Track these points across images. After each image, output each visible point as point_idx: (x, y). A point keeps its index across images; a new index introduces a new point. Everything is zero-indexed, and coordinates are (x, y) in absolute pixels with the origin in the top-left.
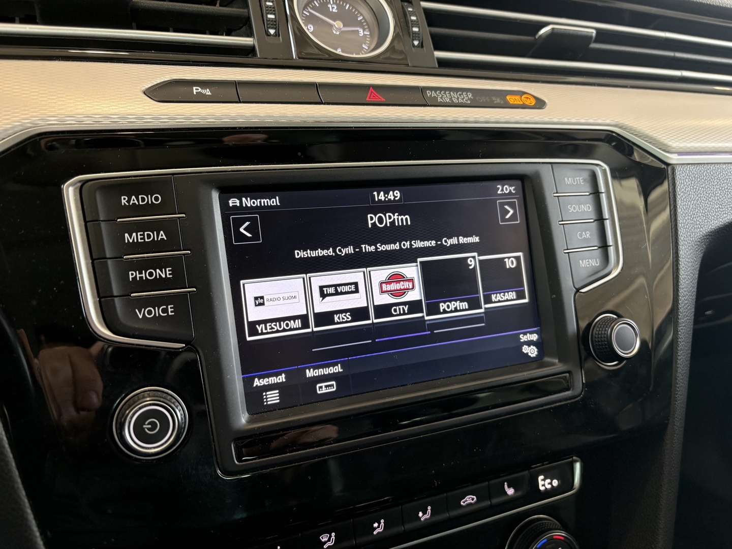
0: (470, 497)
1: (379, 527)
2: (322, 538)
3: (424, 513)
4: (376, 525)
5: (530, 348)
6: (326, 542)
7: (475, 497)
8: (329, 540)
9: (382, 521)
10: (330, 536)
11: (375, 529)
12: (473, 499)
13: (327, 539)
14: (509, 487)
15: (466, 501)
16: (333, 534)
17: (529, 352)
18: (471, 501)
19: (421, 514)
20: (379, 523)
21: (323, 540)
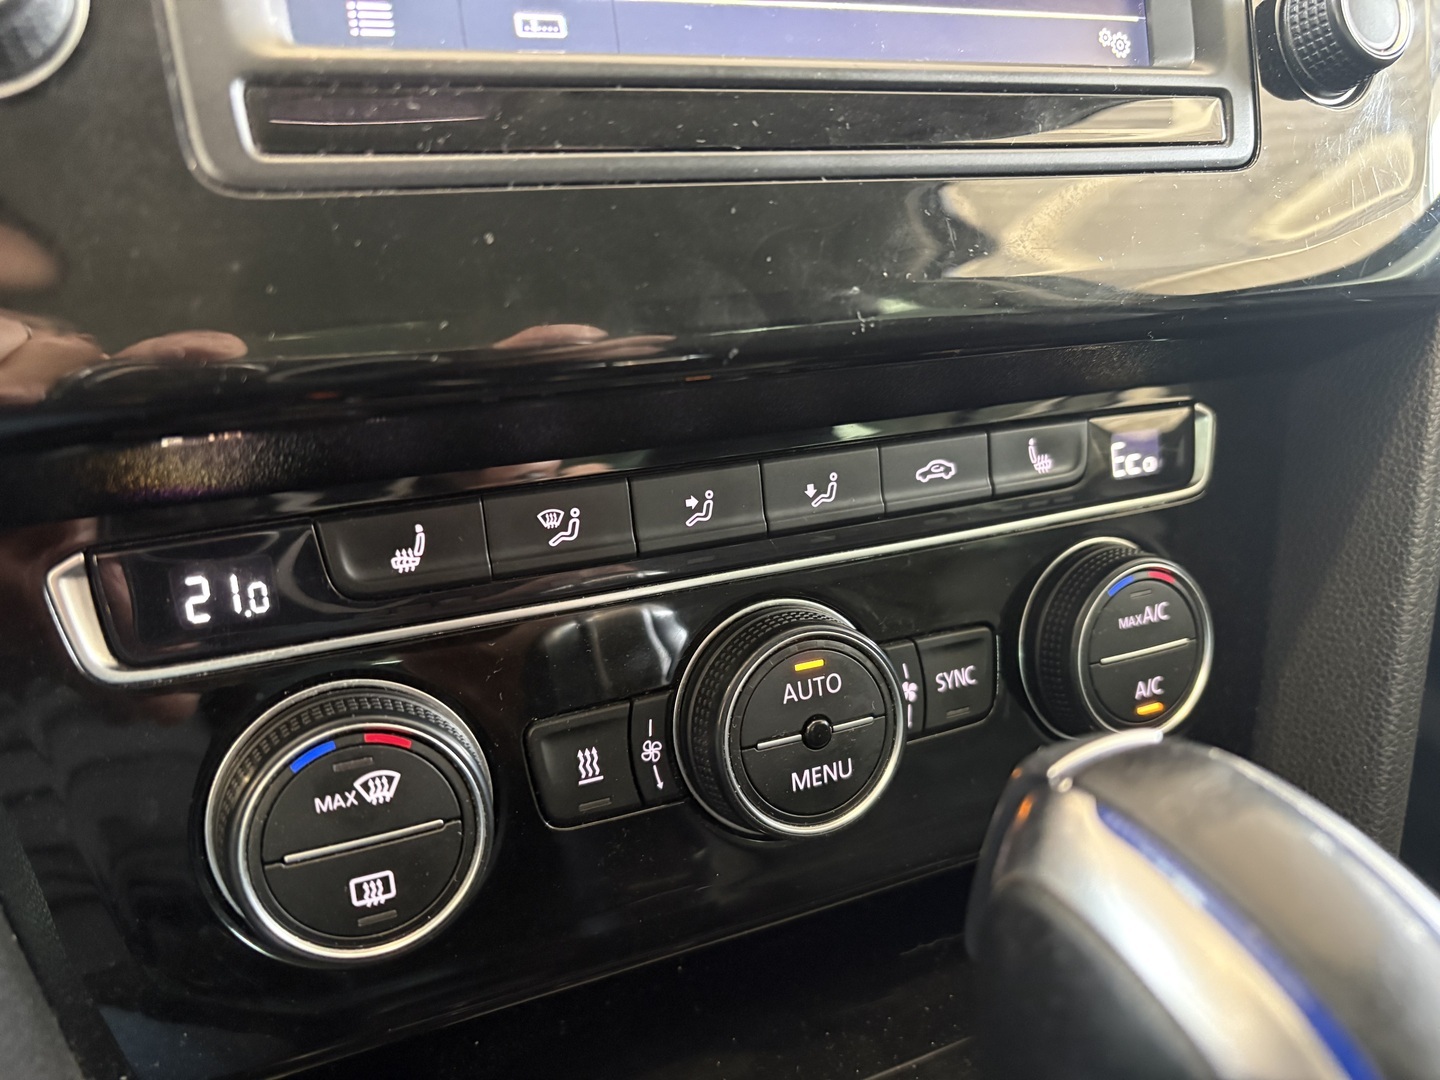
0: (941, 465)
1: (699, 508)
2: (544, 517)
3: (821, 490)
4: (692, 502)
5: (1115, 37)
6: (554, 532)
7: (951, 465)
8: (563, 527)
9: (709, 495)
10: (568, 517)
11: (691, 512)
12: (948, 470)
13: (557, 524)
14: (1041, 450)
15: (929, 472)
16: (575, 512)
17: (1113, 45)
18: (943, 475)
19: (811, 490)
20: (702, 499)
21: (547, 525)
